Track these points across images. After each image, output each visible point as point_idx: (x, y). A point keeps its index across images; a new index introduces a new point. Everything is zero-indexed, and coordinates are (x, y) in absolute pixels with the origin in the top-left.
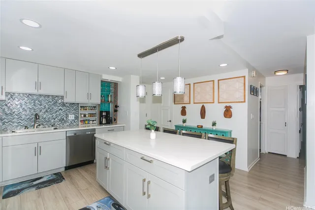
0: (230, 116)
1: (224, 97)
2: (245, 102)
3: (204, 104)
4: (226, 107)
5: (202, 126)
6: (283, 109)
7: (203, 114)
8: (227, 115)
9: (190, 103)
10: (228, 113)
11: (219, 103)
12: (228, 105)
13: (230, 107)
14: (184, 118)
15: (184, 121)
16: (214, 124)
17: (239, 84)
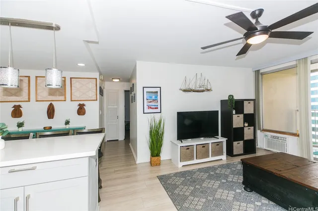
0: (84, 113)
1: (77, 95)
2: (97, 100)
3: (53, 103)
4: (80, 105)
5: (51, 128)
6: (116, 107)
7: (51, 113)
8: (80, 113)
9: (29, 101)
10: (81, 111)
11: (71, 101)
12: (81, 103)
13: (84, 105)
14: (20, 120)
15: (20, 125)
16: (67, 123)
17: (91, 85)
